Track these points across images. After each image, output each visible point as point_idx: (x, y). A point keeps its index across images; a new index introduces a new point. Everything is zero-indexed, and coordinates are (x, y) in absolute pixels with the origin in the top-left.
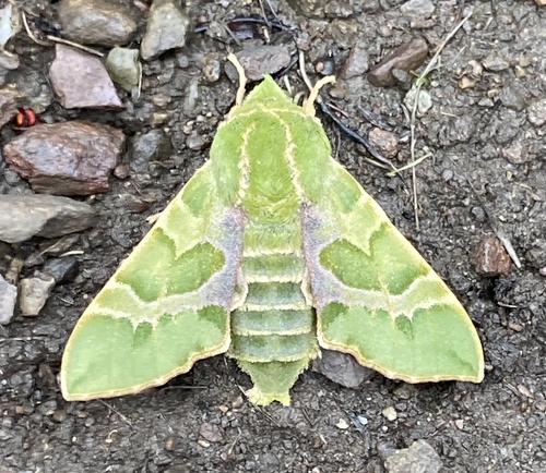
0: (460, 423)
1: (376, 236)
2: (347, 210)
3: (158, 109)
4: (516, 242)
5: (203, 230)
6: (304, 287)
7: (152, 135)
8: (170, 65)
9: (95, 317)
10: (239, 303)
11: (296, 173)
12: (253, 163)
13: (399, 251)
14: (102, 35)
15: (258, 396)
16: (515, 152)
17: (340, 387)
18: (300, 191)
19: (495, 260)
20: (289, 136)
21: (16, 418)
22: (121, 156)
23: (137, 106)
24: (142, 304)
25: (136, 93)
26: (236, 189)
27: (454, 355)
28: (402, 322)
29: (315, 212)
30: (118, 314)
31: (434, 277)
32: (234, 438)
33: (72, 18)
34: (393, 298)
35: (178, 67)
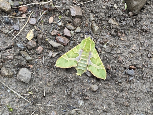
0: (101, 85)
1: (97, 58)
2: (95, 54)
3: (75, 39)
4: (112, 66)
5: (77, 51)
6: (87, 62)
7: (73, 41)
8: (77, 34)
9: (62, 58)
10: (79, 61)
11: (91, 47)
12: (86, 44)
13: (100, 61)
14: (71, 28)
15: (78, 74)
16: (114, 56)
17: (88, 76)
18: (90, 49)
19: (109, 68)
20: (91, 43)
21: (48, 68)
22: (69, 42)
23: (72, 38)
24: (68, 58)
25: (73, 36)
26: (83, 47)
27: (103, 75)
28: (98, 69)
29: (91, 53)
30: (65, 58)
31: (103, 65)
32: (74, 78)
33: (68, 26)
34: (98, 66)
35: (78, 35)
